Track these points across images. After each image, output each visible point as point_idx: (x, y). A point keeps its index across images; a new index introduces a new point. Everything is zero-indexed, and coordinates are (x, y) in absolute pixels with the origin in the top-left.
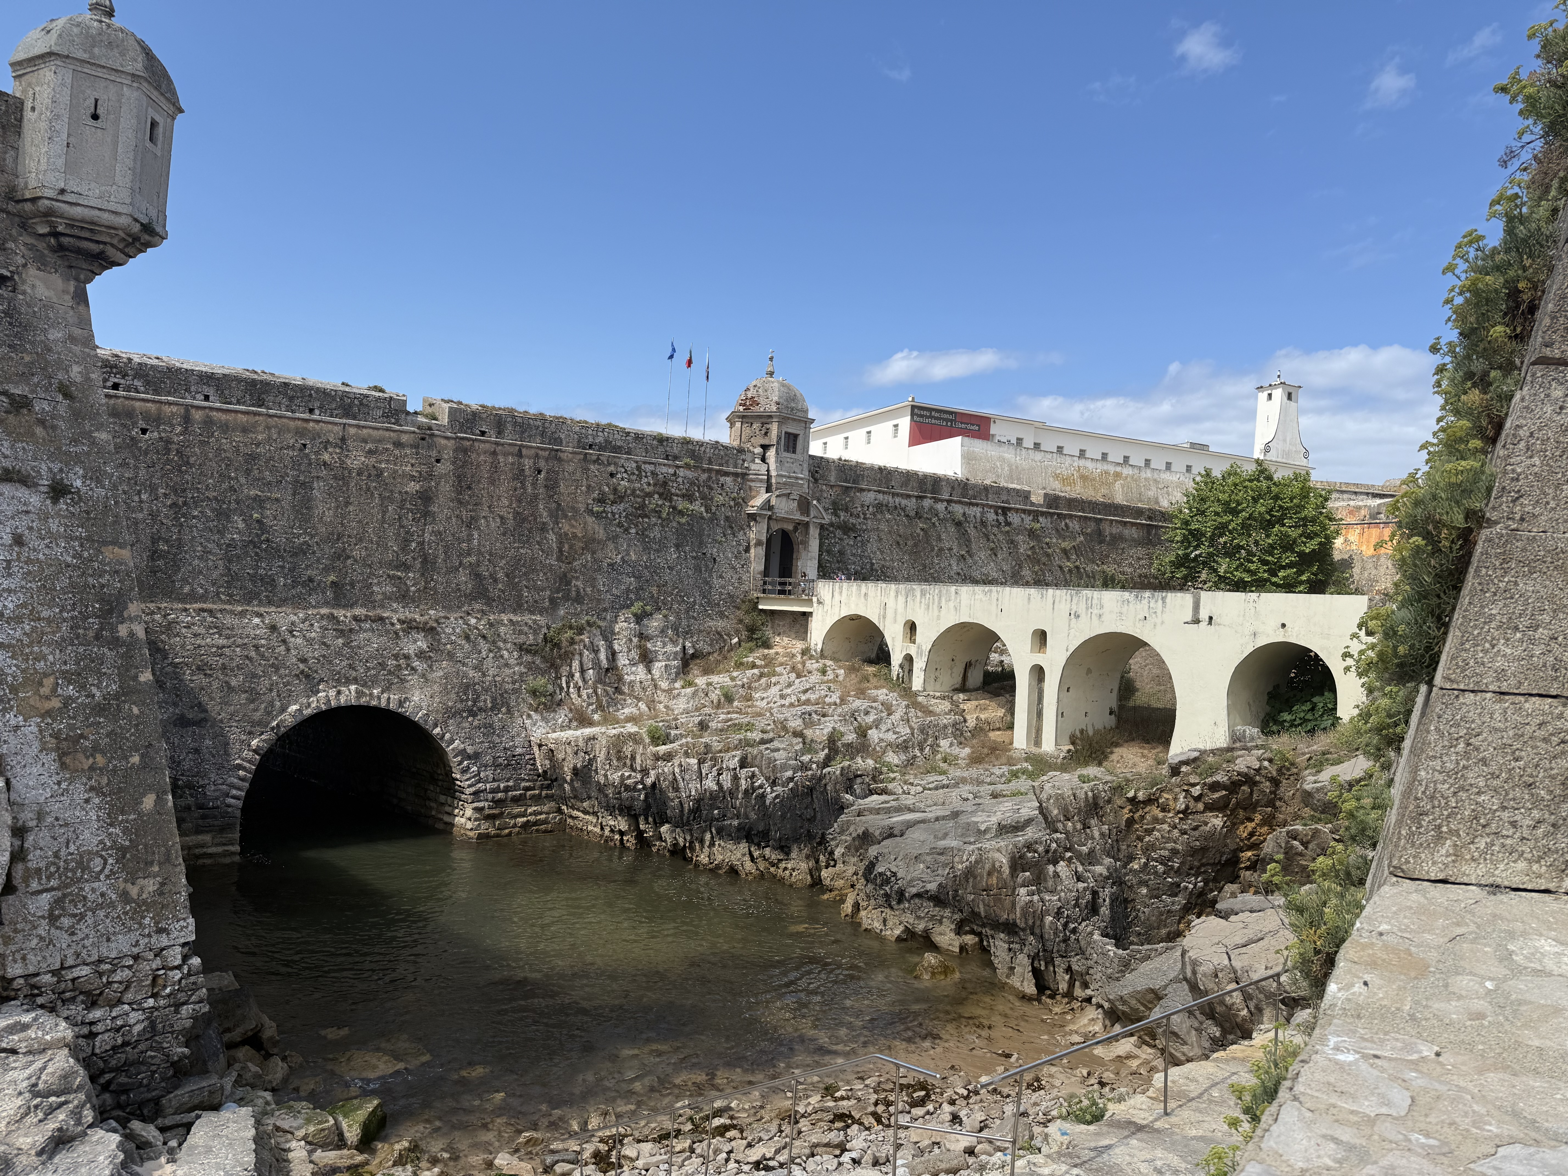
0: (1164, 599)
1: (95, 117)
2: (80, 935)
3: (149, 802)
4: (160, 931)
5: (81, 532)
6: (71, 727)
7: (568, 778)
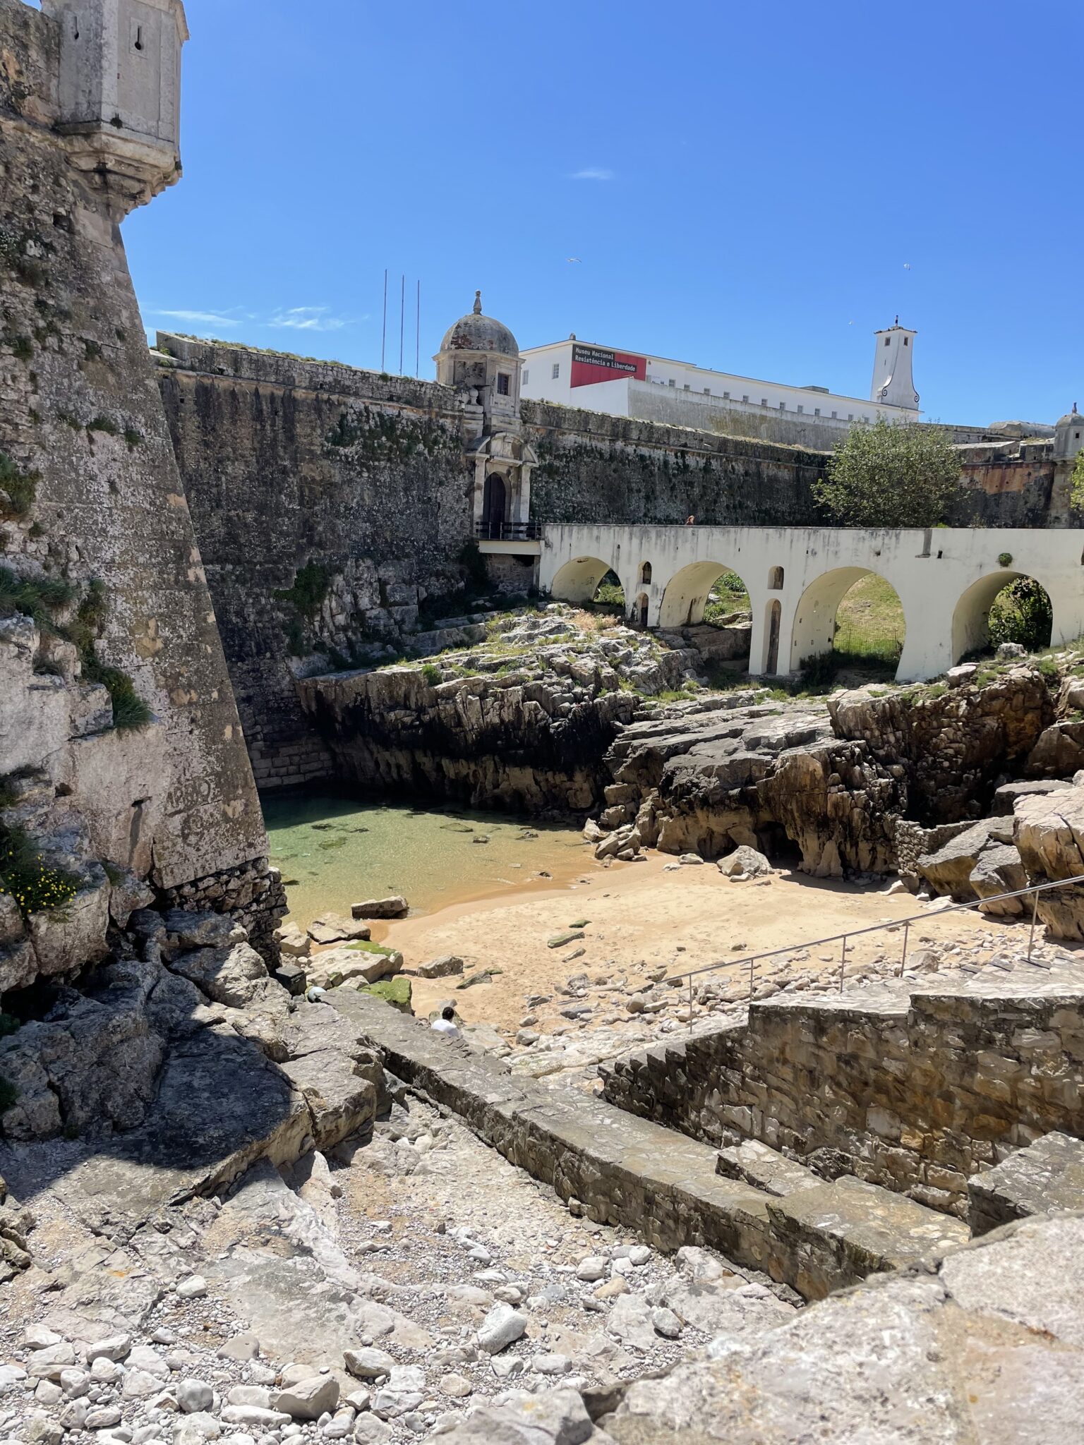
0: (897, 536)
1: (138, 46)
2: (203, 851)
3: (228, 731)
4: (251, 845)
5: (152, 480)
6: (172, 665)
7: (340, 719)
